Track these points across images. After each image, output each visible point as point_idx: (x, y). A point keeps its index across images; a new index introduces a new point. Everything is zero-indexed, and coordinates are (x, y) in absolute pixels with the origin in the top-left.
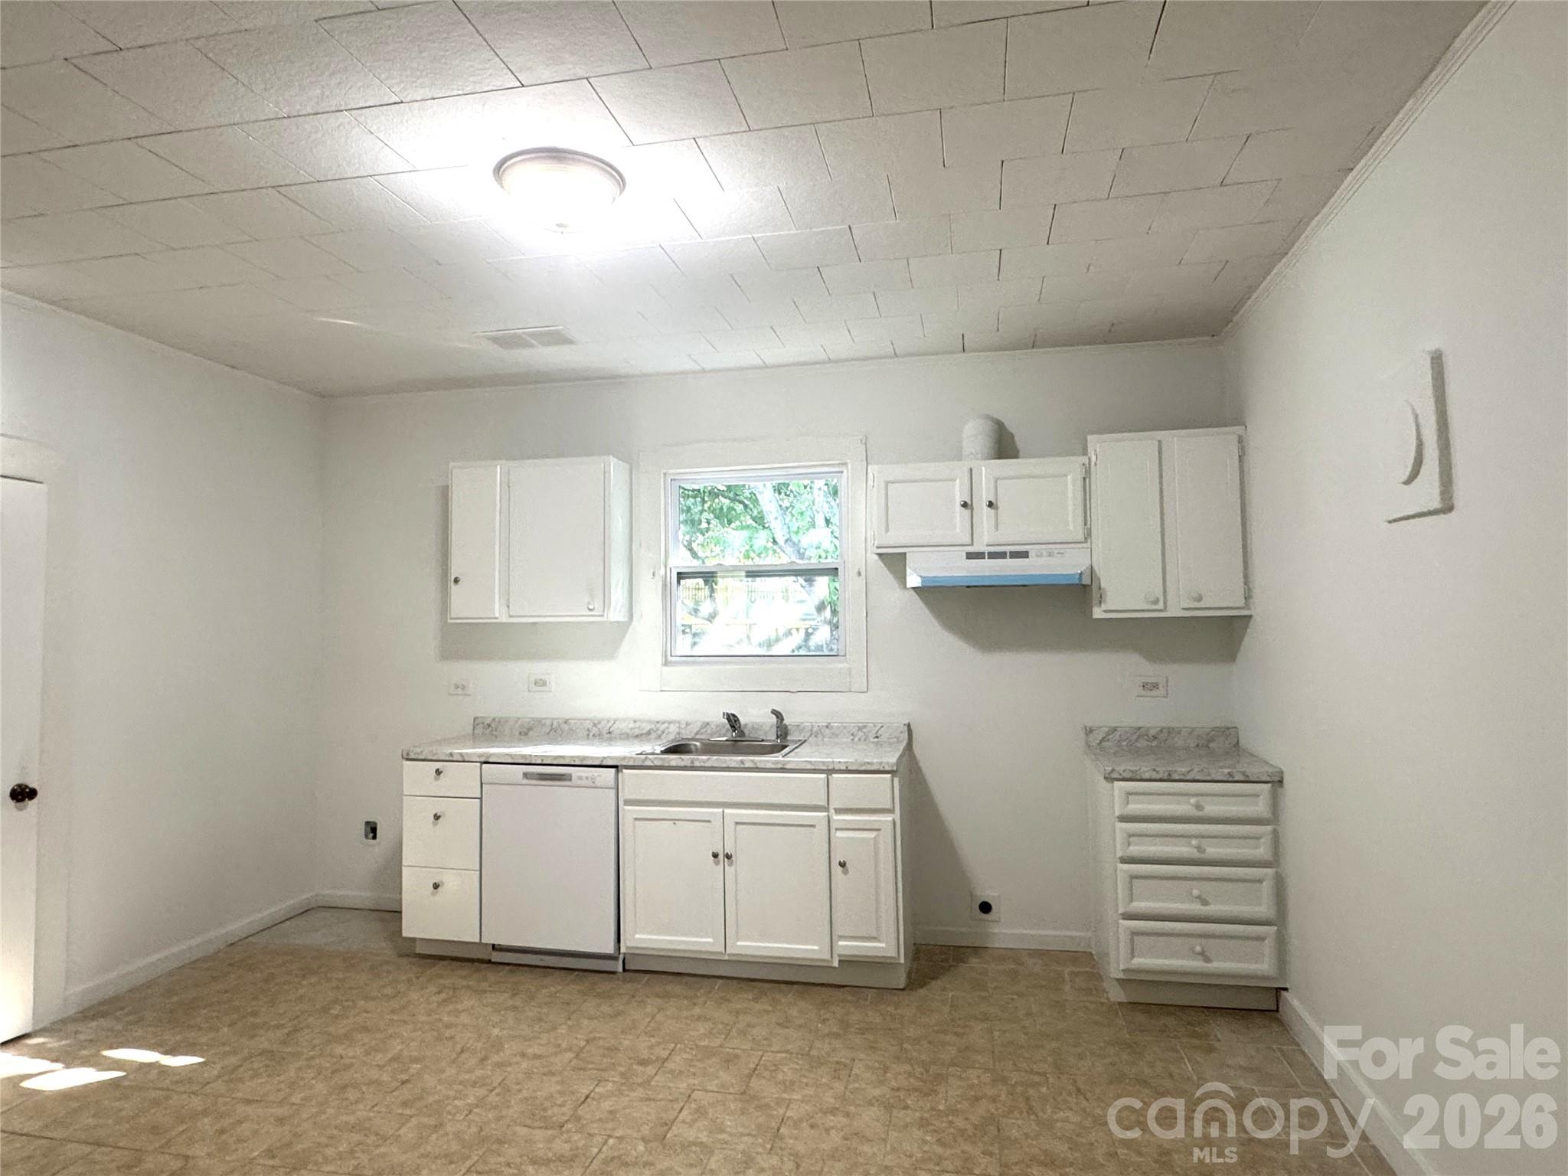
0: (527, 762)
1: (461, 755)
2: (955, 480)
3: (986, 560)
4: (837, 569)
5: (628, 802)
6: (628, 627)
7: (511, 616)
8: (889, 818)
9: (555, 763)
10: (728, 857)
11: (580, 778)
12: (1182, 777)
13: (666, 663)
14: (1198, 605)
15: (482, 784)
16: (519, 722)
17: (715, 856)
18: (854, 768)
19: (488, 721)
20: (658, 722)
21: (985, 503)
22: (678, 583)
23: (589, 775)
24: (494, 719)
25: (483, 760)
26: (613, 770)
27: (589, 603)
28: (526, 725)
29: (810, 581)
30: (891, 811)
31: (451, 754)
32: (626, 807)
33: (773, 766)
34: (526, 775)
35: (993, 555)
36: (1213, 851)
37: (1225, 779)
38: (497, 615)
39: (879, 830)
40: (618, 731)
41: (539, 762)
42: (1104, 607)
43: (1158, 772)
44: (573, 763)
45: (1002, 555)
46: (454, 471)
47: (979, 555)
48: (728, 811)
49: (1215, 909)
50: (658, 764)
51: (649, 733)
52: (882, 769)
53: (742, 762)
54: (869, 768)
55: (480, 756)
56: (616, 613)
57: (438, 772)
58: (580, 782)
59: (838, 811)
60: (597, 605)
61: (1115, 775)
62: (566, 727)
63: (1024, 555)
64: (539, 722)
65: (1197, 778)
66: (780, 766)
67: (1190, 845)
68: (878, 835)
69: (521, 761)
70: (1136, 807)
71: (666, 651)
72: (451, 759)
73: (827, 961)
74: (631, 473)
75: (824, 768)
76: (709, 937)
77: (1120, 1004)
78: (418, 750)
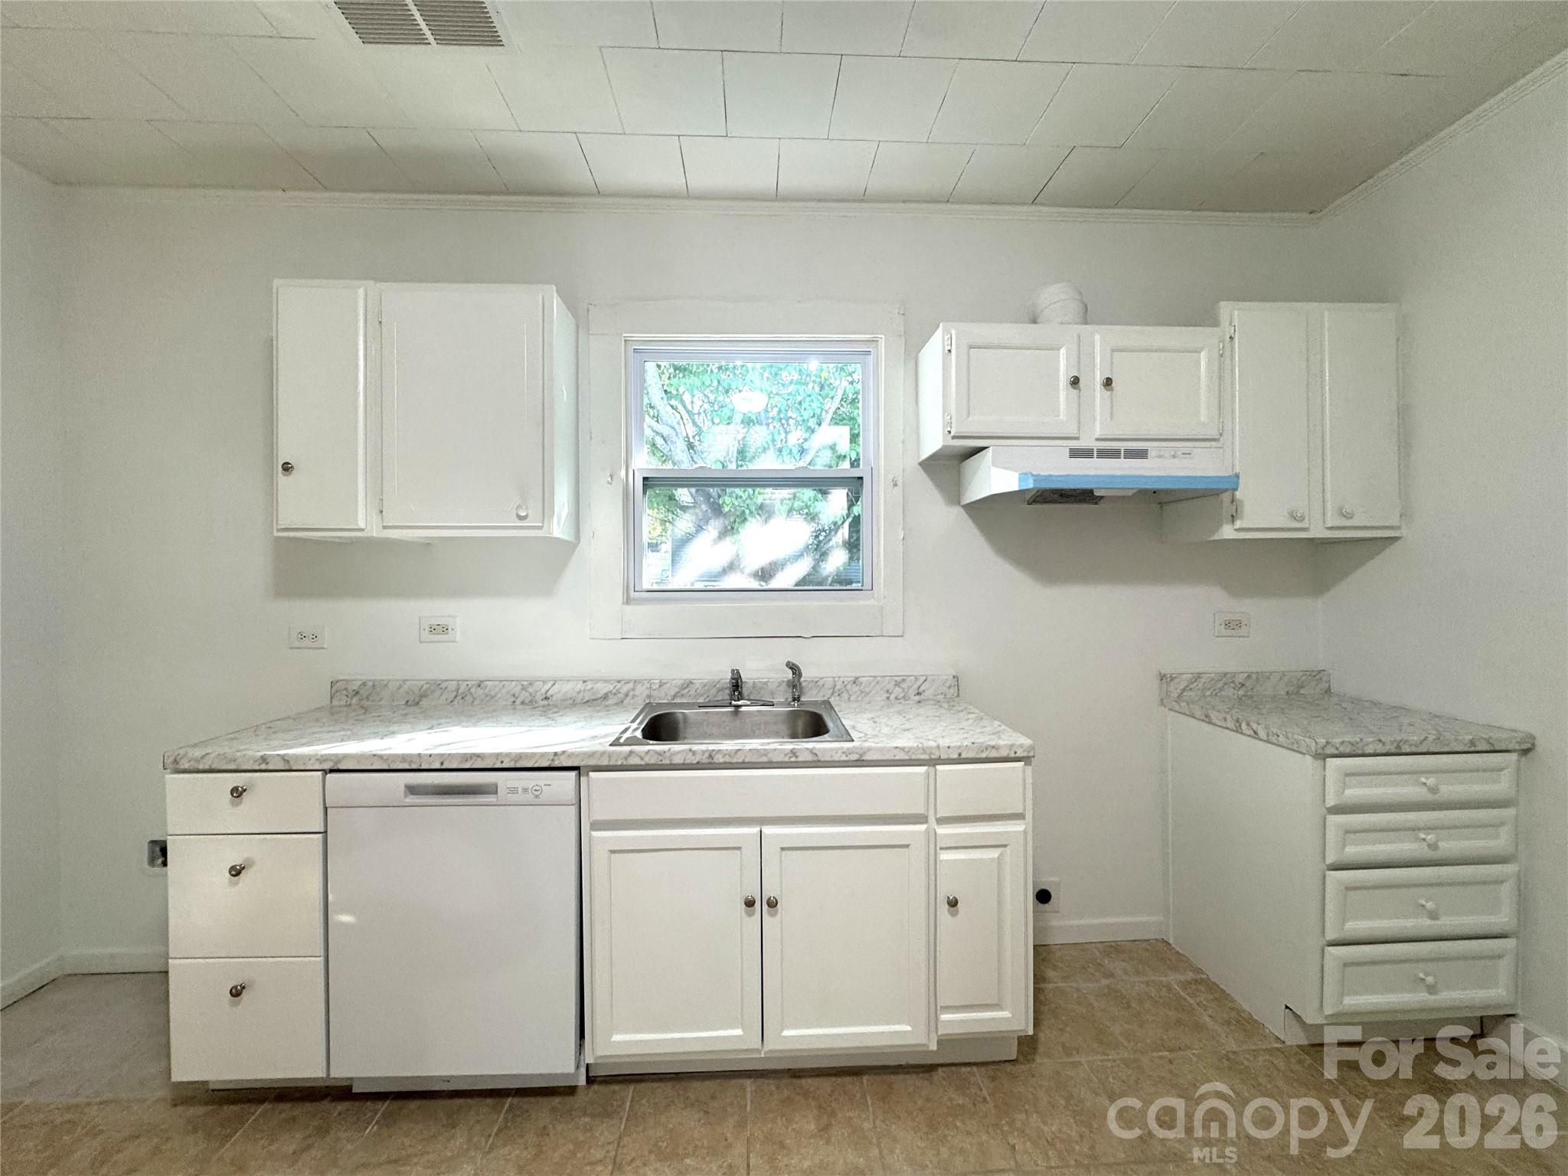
0: (414, 767)
1: (283, 758)
2: (1059, 349)
3: (1095, 460)
4: (861, 478)
5: (596, 826)
6: (576, 548)
7: (384, 527)
8: (1017, 827)
9: (467, 766)
10: (772, 904)
11: (513, 791)
12: (1414, 749)
13: (628, 601)
14: (1348, 523)
15: (326, 809)
16: (406, 687)
17: (750, 903)
18: (971, 755)
19: (355, 686)
20: (619, 682)
21: (1099, 379)
22: (644, 492)
23: (530, 785)
24: (364, 684)
25: (327, 766)
26: (573, 774)
27: (519, 507)
28: (417, 691)
29: (824, 493)
30: (1020, 816)
31: (264, 759)
32: (594, 834)
33: (844, 758)
34: (412, 790)
35: (1104, 454)
36: (1450, 846)
37: (1466, 749)
38: (362, 525)
39: (1005, 846)
40: (559, 696)
41: (437, 766)
42: (1238, 524)
43: (1384, 744)
44: (498, 765)
45: (1114, 454)
46: (281, 290)
47: (1086, 453)
48: (768, 830)
49: (1449, 923)
50: (652, 761)
51: (605, 697)
52: (1012, 755)
53: (793, 752)
54: (994, 754)
55: (323, 759)
56: (559, 528)
57: (237, 793)
58: (513, 798)
59: (941, 821)
60: (533, 511)
61: (1330, 750)
62: (480, 691)
63: (1141, 454)
64: (438, 685)
65: (1432, 749)
66: (855, 757)
67: (1418, 840)
68: (1001, 855)
69: (401, 767)
70: (1355, 793)
71: (628, 587)
72: (263, 767)
73: (925, 1045)
74: (577, 332)
75: (926, 757)
76: (736, 1027)
77: (1299, 1046)
78: (197, 753)
